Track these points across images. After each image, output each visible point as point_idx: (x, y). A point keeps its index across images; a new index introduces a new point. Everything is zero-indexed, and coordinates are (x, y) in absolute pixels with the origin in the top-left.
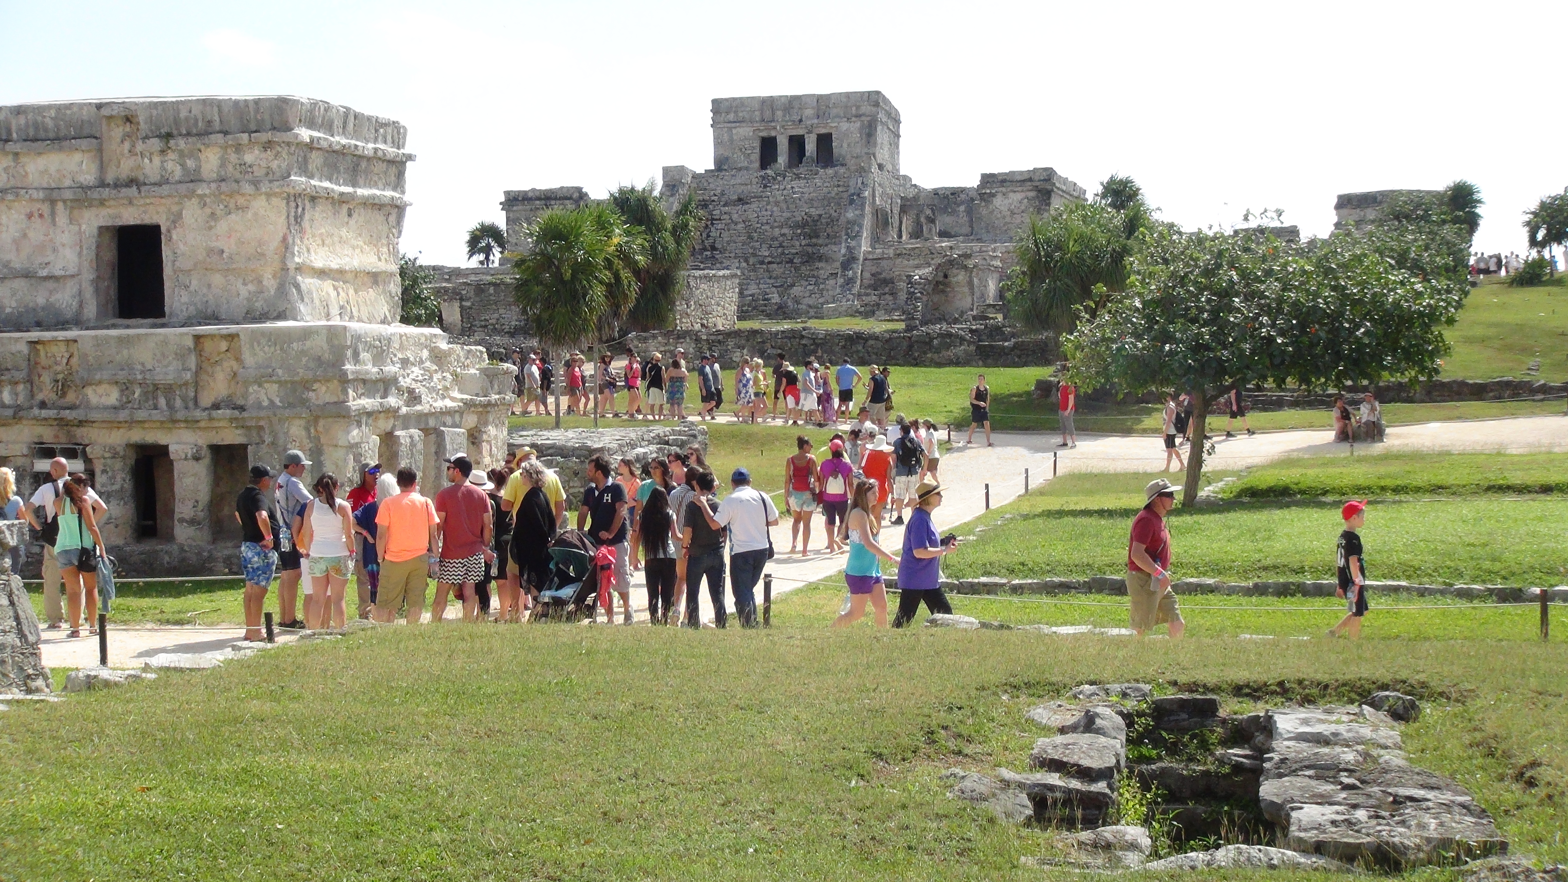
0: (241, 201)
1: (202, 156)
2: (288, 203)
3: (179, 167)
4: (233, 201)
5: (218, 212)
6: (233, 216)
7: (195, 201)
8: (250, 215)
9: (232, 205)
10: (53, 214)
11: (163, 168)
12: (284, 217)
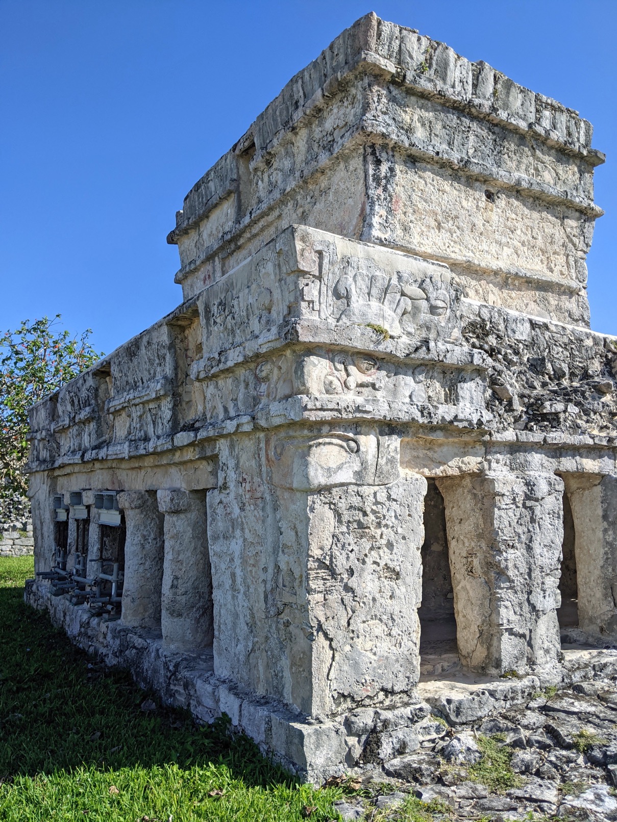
0: (323, 182)
1: (295, 150)
2: (365, 160)
3: (280, 174)
4: (318, 187)
5: (307, 207)
6: (318, 206)
7: (290, 205)
8: (331, 197)
9: (317, 193)
10: (214, 271)
11: (270, 183)
12: (362, 181)
